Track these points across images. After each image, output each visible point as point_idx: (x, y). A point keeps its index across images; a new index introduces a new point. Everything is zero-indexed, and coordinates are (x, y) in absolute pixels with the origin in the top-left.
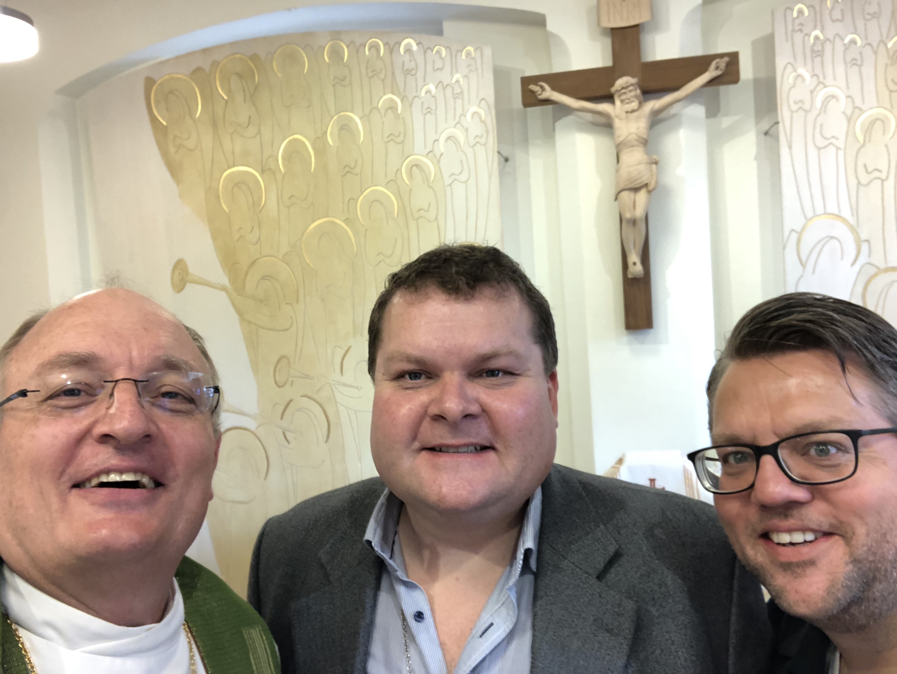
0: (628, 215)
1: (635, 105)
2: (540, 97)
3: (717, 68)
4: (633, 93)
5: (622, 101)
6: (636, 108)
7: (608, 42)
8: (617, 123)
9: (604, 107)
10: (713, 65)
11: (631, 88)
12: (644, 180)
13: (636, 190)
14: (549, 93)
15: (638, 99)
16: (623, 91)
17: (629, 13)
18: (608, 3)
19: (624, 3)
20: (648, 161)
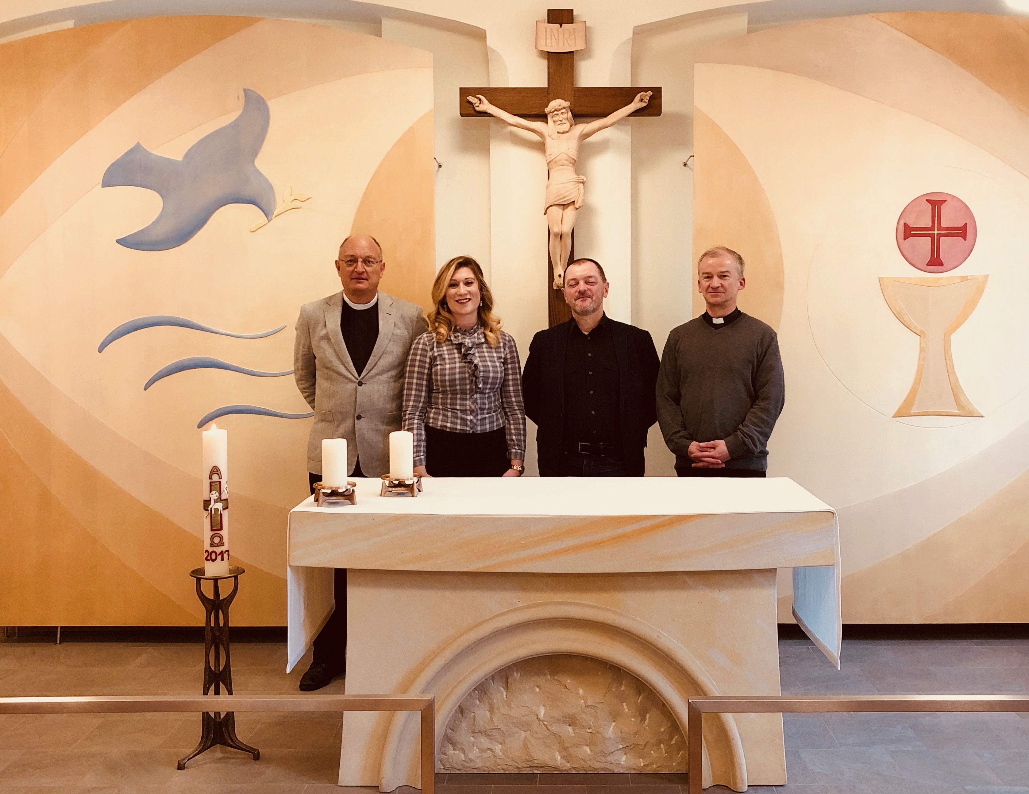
0: (555, 229)
1: (566, 127)
2: (477, 109)
3: (642, 100)
4: (565, 116)
5: (554, 122)
6: (567, 130)
8: (549, 142)
9: (537, 125)
10: (638, 97)
11: (564, 110)
12: (571, 198)
13: (564, 206)
14: (486, 106)
15: (570, 122)
16: (556, 112)
17: (565, 40)
18: (546, 29)
19: (561, 30)
20: (576, 180)
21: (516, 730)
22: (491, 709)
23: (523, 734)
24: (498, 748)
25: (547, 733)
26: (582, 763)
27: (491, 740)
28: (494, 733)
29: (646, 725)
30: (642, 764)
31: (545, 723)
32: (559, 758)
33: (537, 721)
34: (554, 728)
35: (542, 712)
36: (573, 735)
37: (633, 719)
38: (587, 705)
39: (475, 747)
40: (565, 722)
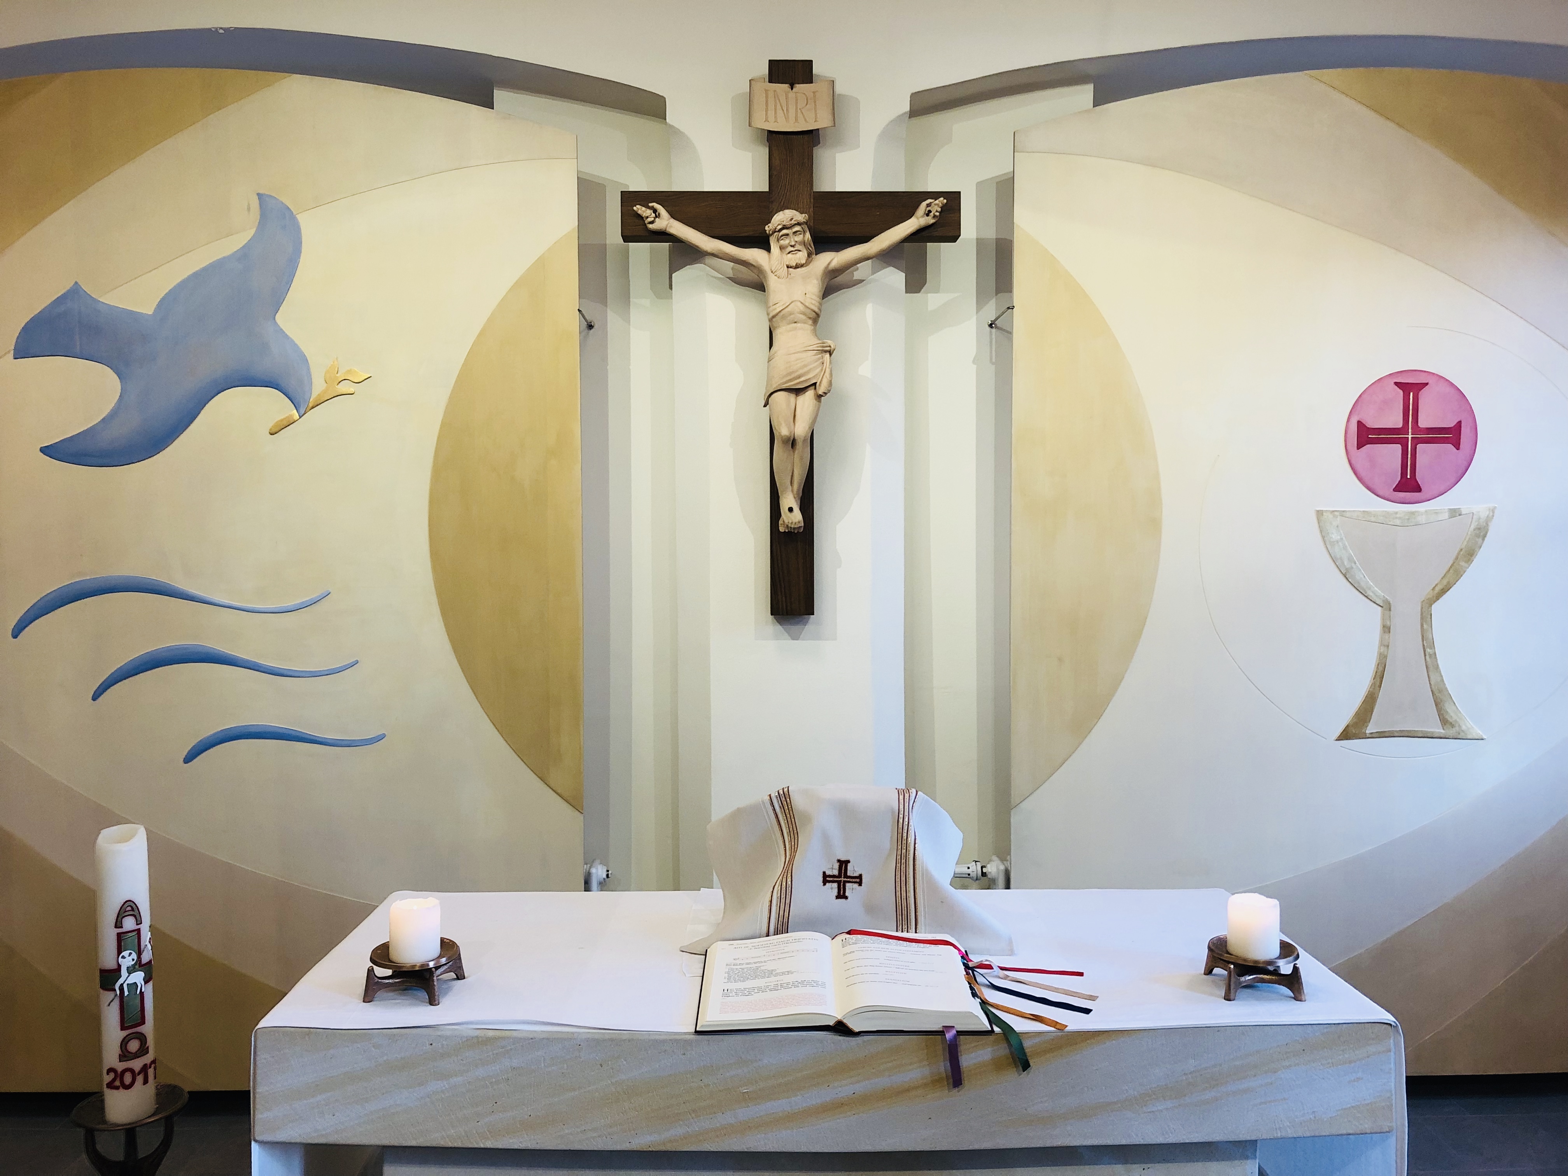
0: (783, 431)
1: (802, 257)
2: (650, 226)
3: (928, 213)
4: (799, 238)
5: (782, 248)
6: (803, 261)
7: (763, 153)
8: (773, 283)
9: (753, 255)
10: (923, 207)
11: (797, 228)
12: (811, 377)
13: (798, 391)
14: (665, 222)
15: (807, 249)
16: (785, 232)
17: (799, 111)
18: (766, 91)
19: (792, 94)
20: (818, 347)
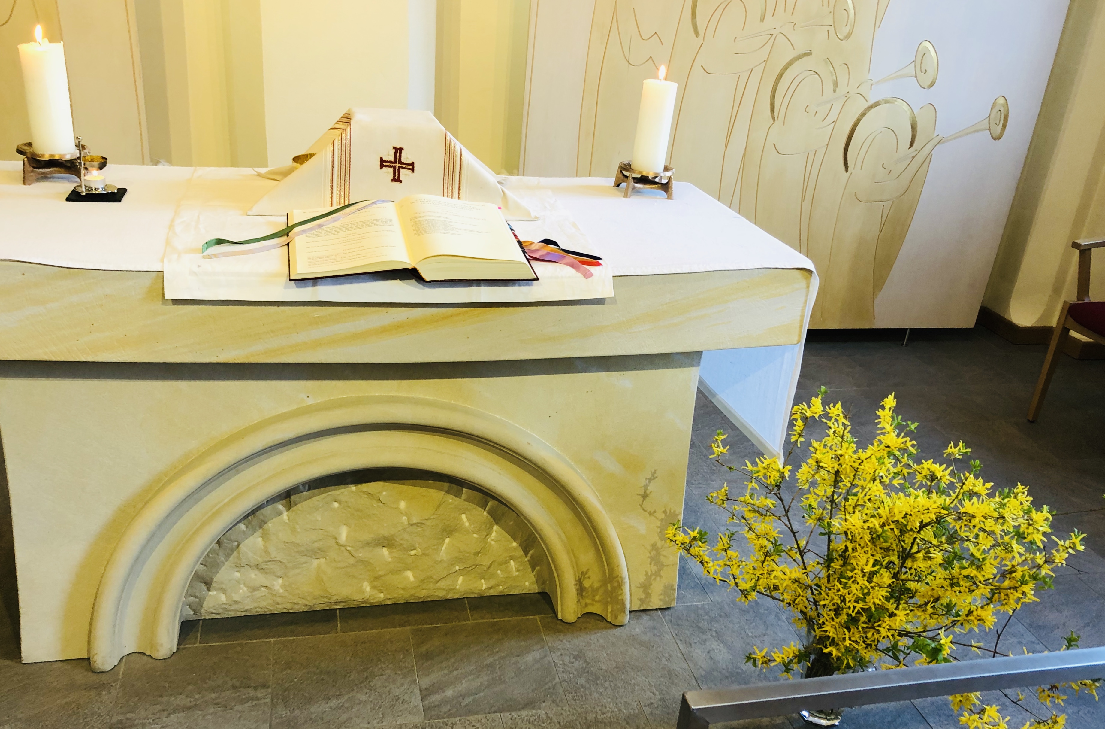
21: (303, 559)
22: (265, 536)
23: (315, 563)
24: (278, 584)
25: (352, 561)
26: (402, 592)
27: (266, 573)
28: (271, 566)
29: (492, 540)
30: (484, 587)
31: (349, 548)
32: (368, 589)
33: (337, 547)
34: (361, 554)
35: (343, 534)
36: (390, 560)
37: (475, 535)
38: (411, 523)
39: (242, 586)
40: (377, 545)
